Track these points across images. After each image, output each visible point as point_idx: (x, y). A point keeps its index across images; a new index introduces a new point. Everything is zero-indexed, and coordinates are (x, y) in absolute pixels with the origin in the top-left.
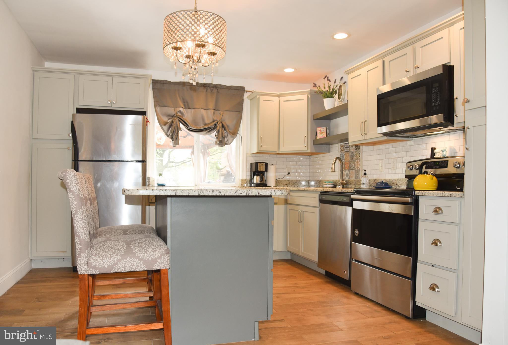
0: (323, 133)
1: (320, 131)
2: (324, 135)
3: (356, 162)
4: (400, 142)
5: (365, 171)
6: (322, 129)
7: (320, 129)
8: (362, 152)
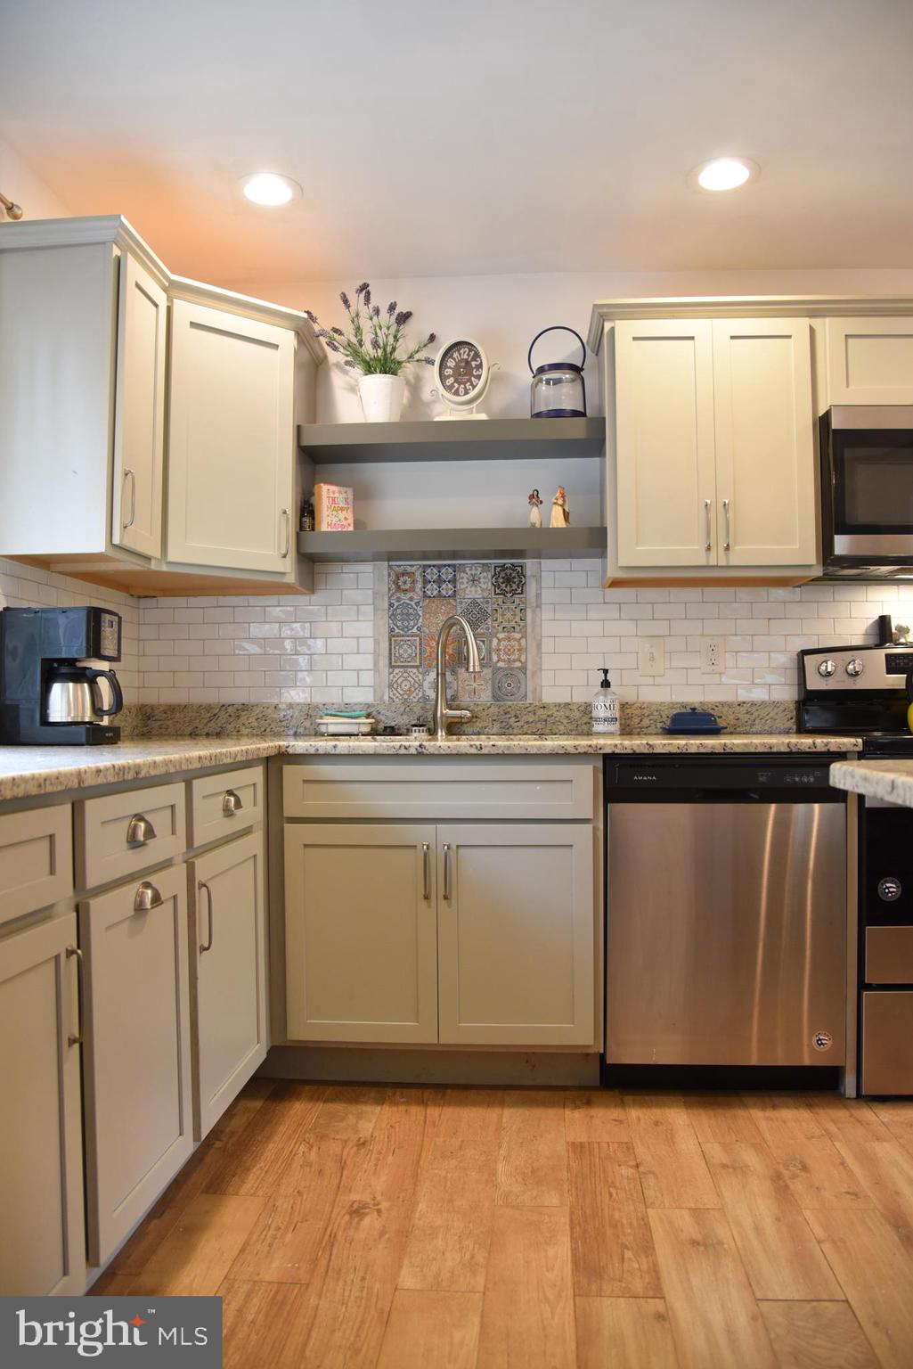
0: (342, 509)
1: (334, 499)
2: (346, 519)
3: (499, 640)
4: (740, 588)
5: (606, 672)
6: (340, 492)
7: (334, 493)
8: (539, 606)
